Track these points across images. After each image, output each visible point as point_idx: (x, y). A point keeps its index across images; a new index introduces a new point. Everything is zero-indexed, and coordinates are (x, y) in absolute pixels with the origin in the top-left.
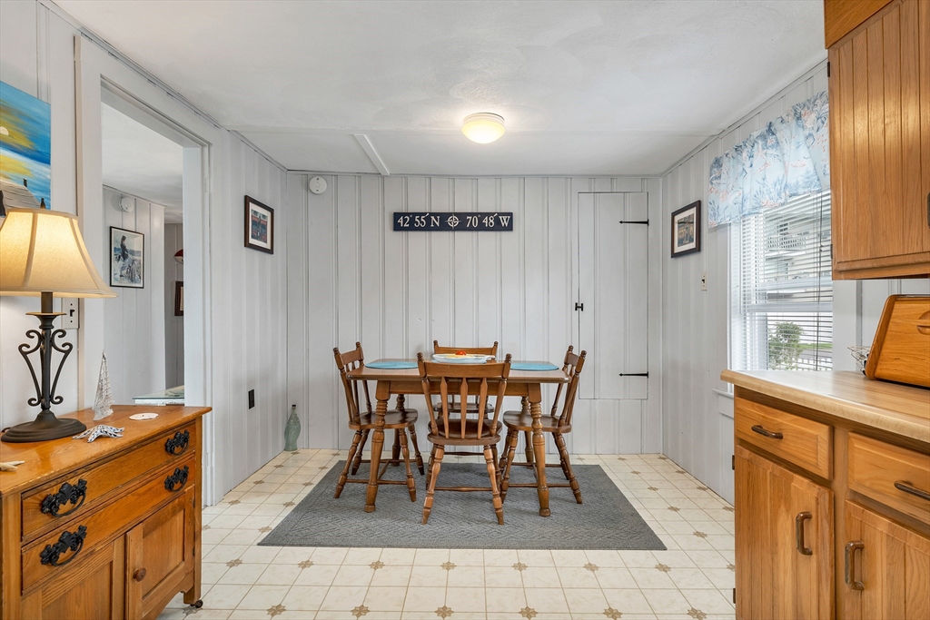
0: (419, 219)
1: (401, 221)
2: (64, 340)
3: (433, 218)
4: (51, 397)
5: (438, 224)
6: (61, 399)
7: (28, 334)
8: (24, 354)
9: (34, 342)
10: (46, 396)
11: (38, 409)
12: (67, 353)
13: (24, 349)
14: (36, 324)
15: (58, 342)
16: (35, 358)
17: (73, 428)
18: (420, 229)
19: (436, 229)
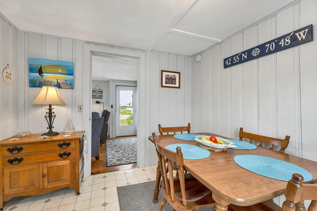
0: (235, 58)
1: (227, 63)
2: (54, 114)
3: (243, 55)
4: (52, 126)
5: (246, 57)
6: (54, 127)
7: (46, 113)
8: (46, 118)
9: (48, 115)
10: (50, 127)
11: (49, 130)
12: (55, 117)
13: (46, 117)
14: (48, 111)
15: (53, 115)
16: (48, 118)
17: (57, 134)
18: (237, 64)
19: (246, 60)
